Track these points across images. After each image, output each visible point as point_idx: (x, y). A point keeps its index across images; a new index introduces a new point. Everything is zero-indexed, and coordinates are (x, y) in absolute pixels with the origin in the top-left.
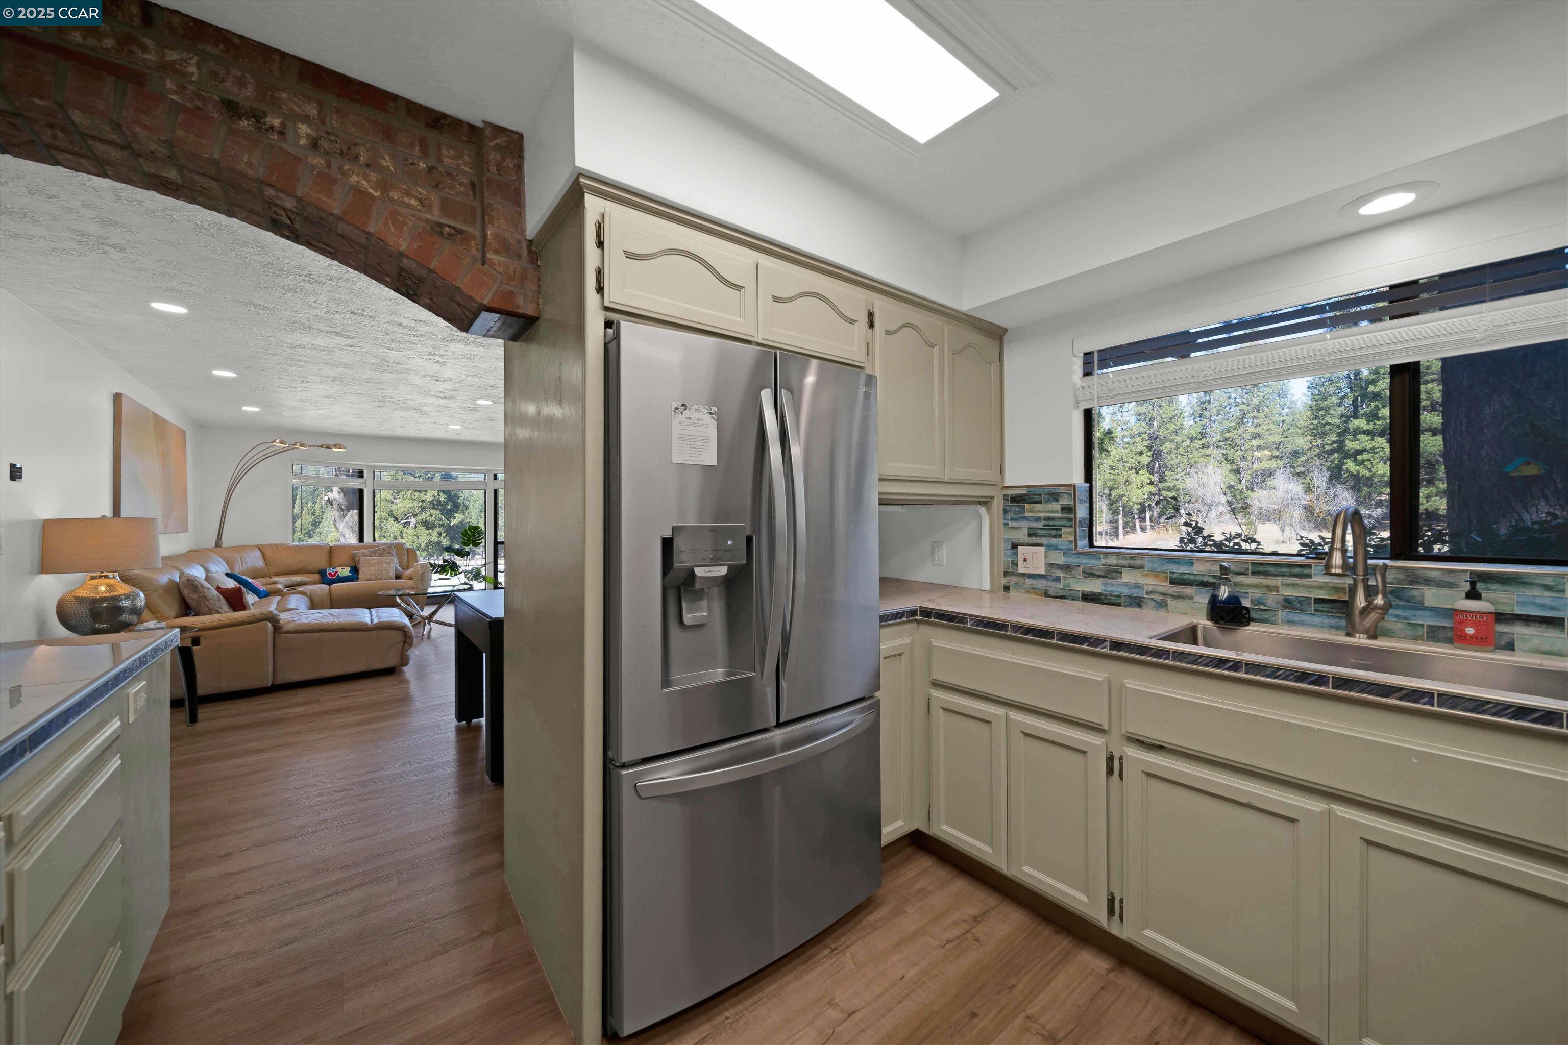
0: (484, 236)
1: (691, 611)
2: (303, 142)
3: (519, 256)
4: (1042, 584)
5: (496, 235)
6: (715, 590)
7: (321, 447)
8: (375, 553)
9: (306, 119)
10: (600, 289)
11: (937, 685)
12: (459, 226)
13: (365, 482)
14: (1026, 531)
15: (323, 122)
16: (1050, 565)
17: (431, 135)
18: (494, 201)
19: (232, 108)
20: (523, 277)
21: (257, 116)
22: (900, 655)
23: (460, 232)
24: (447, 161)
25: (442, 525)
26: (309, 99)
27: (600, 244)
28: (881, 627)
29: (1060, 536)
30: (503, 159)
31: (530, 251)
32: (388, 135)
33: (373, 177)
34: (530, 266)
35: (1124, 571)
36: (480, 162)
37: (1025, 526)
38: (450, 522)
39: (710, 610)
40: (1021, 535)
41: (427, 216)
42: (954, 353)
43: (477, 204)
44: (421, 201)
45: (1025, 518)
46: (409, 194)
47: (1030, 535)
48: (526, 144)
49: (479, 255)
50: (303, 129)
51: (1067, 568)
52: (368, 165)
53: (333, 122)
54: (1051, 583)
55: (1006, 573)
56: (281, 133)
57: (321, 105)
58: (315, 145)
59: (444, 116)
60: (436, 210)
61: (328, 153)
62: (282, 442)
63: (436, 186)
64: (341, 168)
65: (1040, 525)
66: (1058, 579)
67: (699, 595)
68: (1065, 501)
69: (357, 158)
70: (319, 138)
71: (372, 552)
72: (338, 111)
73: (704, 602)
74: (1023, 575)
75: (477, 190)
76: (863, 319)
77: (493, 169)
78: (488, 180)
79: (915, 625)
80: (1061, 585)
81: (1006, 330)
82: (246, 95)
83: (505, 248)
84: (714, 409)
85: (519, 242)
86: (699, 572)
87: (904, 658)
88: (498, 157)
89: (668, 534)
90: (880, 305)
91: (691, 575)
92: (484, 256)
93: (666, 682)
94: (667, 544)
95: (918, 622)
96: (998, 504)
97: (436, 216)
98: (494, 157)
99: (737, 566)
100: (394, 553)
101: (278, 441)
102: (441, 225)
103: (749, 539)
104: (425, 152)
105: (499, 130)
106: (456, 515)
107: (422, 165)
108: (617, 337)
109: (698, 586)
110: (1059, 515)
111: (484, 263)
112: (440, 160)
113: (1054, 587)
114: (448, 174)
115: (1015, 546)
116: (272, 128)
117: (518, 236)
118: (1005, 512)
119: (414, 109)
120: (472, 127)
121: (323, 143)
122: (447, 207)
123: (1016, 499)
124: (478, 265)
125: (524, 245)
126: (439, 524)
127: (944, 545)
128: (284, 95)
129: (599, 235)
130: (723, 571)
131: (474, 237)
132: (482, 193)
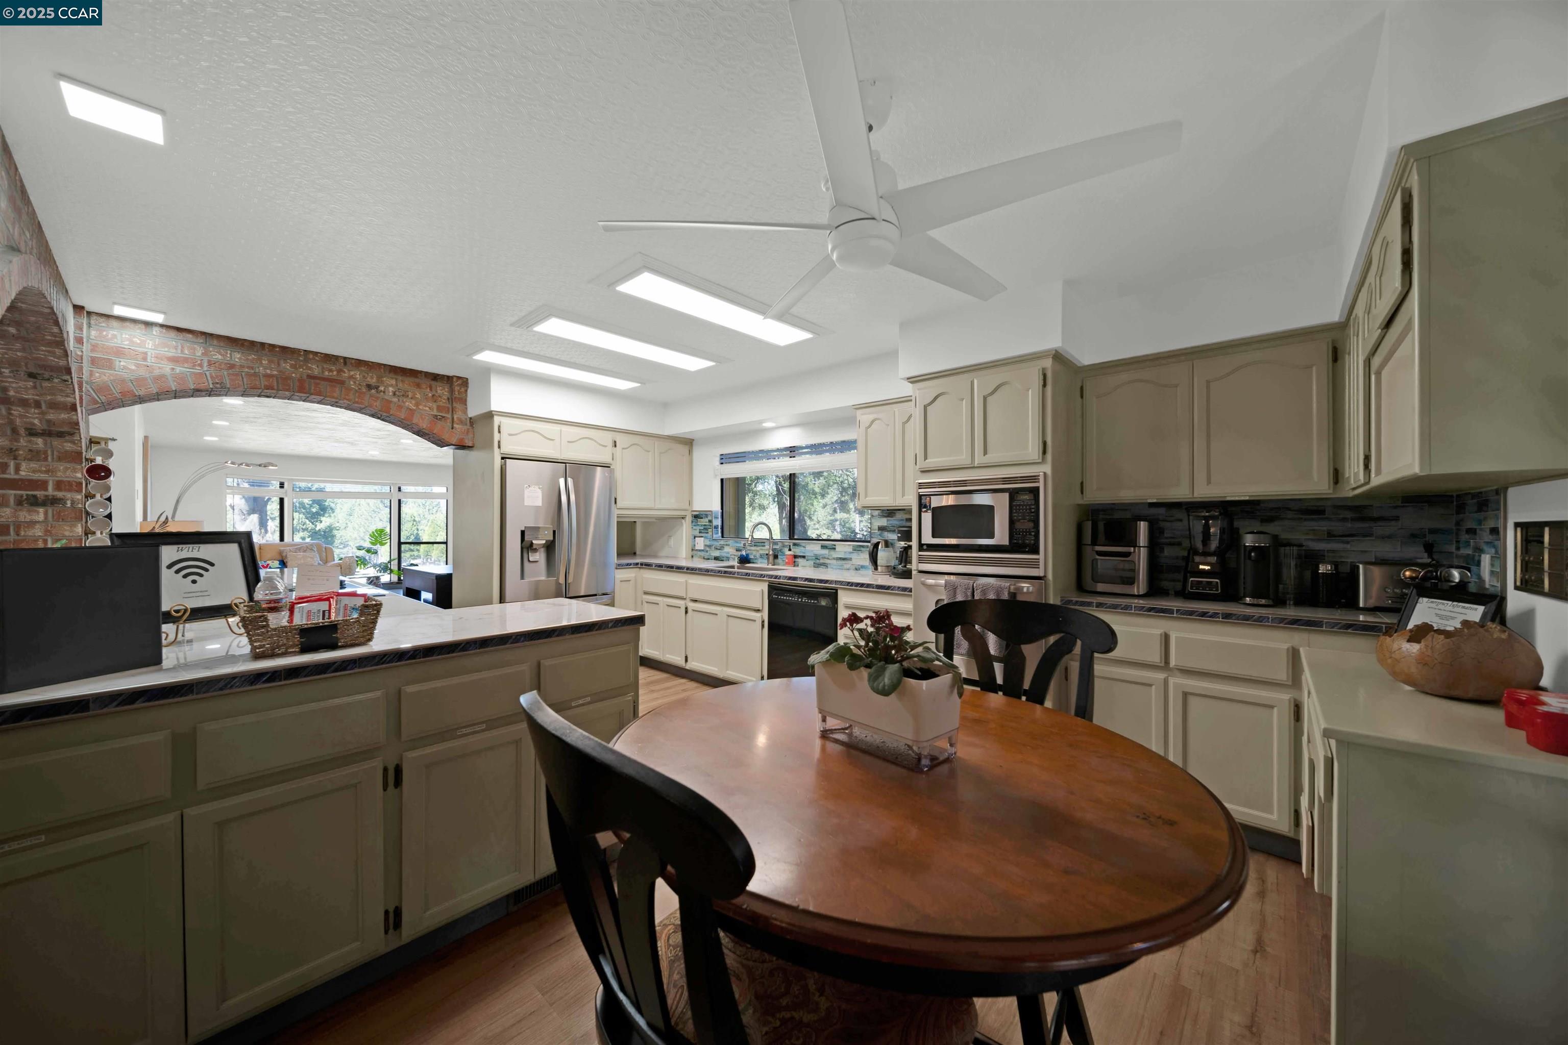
0: (453, 419)
1: (531, 556)
2: (391, 394)
3: (466, 425)
4: (702, 554)
5: (457, 418)
6: (542, 550)
7: (260, 465)
8: (299, 549)
9: (392, 386)
10: (499, 447)
11: (646, 593)
12: (444, 415)
13: (286, 492)
14: (698, 531)
15: (397, 386)
16: (706, 545)
17: (434, 383)
18: (457, 405)
19: (369, 387)
20: (468, 432)
21: (377, 388)
22: (629, 581)
23: (443, 417)
24: (439, 391)
25: (306, 529)
26: (392, 378)
27: (499, 432)
28: (616, 568)
29: (708, 533)
30: (460, 389)
31: (470, 422)
32: (418, 386)
33: (413, 402)
34: (470, 428)
35: (725, 546)
36: (452, 391)
37: (698, 528)
38: (316, 526)
39: (540, 556)
40: (697, 533)
41: (432, 413)
42: (661, 453)
43: (450, 406)
44: (430, 408)
45: (698, 525)
46: (425, 406)
47: (700, 532)
48: (469, 381)
49: (450, 425)
50: (391, 389)
51: (710, 546)
52: (412, 398)
53: (400, 385)
54: (705, 553)
55: (692, 550)
56: (384, 392)
57: (396, 379)
58: (394, 394)
59: (438, 375)
60: (435, 410)
61: (398, 396)
62: (233, 463)
63: (435, 402)
64: (403, 401)
65: (702, 528)
66: (707, 551)
67: (535, 550)
68: (710, 518)
69: (408, 396)
70: (396, 391)
71: (296, 548)
72: (402, 381)
73: (538, 554)
74: (697, 550)
75: (450, 400)
76: (611, 444)
77: (457, 393)
78: (455, 398)
79: (638, 569)
80: (708, 554)
81: (693, 440)
82: (373, 381)
83: (461, 422)
84: (541, 486)
85: (466, 419)
86: (534, 542)
87: (631, 582)
88: (459, 388)
89: (523, 529)
90: (619, 438)
91: (532, 544)
92: (452, 425)
93: (522, 577)
94: (523, 533)
95: (640, 568)
96: (689, 519)
97: (435, 412)
98: (457, 388)
99: (549, 541)
100: (315, 550)
101: (229, 462)
102: (436, 416)
103: (554, 532)
104: (431, 390)
105: (459, 378)
106: (323, 519)
107: (430, 395)
108: (505, 464)
109: (534, 547)
110: (707, 524)
111: (452, 428)
112: (437, 392)
113: (706, 555)
114: (439, 396)
115: (695, 537)
116: (381, 391)
117: (466, 417)
118: (692, 522)
119: (427, 375)
120: (448, 377)
121: (397, 393)
122: (439, 408)
123: (696, 517)
124: (451, 430)
125: (468, 419)
126: (302, 529)
127: (672, 538)
128: (385, 379)
129: (499, 429)
130: (544, 542)
131: (448, 418)
132: (452, 403)
